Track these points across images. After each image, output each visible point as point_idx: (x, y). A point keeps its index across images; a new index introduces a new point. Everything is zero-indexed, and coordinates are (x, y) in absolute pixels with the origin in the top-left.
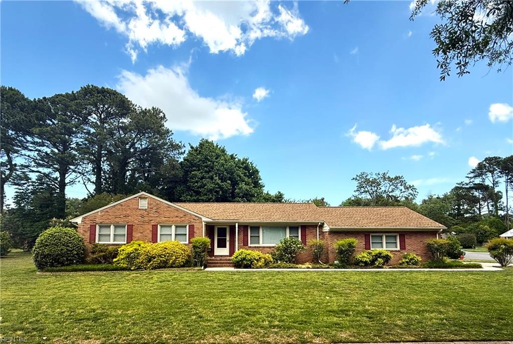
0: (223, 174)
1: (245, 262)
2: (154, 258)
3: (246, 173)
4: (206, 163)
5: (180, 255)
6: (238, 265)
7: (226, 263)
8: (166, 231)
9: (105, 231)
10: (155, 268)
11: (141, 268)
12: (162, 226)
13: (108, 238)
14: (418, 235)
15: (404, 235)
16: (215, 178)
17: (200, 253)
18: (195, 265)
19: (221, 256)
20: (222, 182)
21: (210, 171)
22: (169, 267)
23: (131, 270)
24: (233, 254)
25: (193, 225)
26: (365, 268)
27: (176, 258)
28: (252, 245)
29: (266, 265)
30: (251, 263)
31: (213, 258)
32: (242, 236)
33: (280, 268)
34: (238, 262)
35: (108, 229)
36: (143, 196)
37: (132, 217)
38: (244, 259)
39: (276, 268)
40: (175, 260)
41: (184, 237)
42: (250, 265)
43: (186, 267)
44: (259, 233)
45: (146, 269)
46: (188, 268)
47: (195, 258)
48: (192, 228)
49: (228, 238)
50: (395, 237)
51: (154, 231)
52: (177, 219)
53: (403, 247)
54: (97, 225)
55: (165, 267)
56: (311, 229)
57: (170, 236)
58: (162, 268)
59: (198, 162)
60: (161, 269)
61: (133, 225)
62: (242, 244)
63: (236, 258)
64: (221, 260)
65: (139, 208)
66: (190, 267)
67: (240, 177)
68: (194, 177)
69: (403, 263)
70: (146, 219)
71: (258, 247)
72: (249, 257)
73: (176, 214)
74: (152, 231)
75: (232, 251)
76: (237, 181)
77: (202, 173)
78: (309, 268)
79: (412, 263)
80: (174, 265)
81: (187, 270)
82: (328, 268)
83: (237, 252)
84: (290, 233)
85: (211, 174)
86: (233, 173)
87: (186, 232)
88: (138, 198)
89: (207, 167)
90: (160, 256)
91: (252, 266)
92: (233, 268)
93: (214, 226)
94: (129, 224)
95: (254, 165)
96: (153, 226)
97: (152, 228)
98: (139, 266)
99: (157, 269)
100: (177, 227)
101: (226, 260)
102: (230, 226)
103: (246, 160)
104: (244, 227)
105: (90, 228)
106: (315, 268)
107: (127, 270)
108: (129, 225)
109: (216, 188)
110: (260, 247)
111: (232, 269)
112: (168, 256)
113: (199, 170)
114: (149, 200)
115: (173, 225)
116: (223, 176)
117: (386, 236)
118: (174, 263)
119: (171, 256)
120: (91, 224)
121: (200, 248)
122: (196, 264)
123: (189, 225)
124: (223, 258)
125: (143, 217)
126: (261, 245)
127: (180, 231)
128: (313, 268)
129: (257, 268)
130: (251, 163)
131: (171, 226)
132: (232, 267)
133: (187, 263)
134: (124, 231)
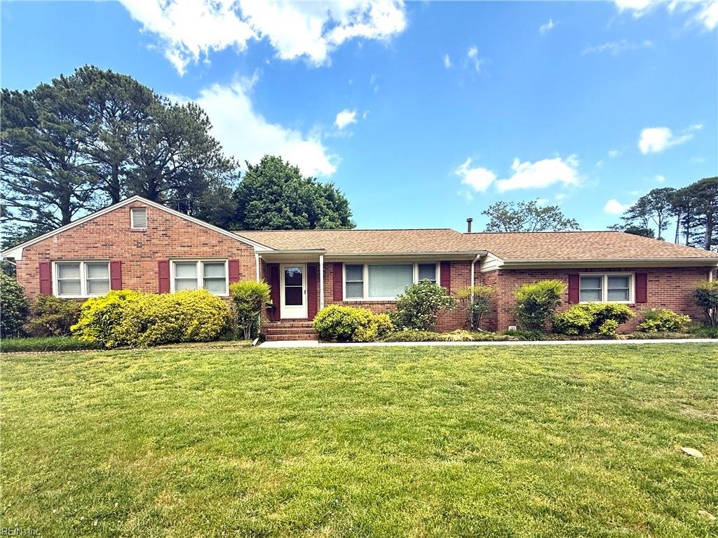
0: (296, 203)
1: (340, 330)
2: (153, 323)
3: (330, 204)
4: (272, 188)
5: (210, 317)
6: (325, 335)
7: (303, 332)
8: (186, 273)
9: (69, 275)
10: (155, 343)
11: (127, 344)
12: (177, 264)
13: (76, 287)
14: (673, 275)
15: (646, 276)
16: (285, 209)
17: (249, 311)
18: (241, 336)
19: (294, 320)
20: (294, 216)
21: (277, 200)
22: (186, 341)
23: (107, 348)
24: (316, 314)
25: (237, 261)
26: (580, 339)
27: (200, 323)
28: (350, 300)
29: (380, 334)
30: (353, 331)
31: (279, 323)
32: (331, 282)
33: (410, 341)
34: (326, 330)
35: (75, 271)
36: (137, 205)
37: (118, 246)
38: (339, 323)
39: (402, 341)
40: (197, 328)
41: (221, 283)
42: (351, 335)
43: (222, 340)
44: (362, 278)
45: (135, 345)
46: (224, 343)
47: (240, 324)
48: (234, 265)
49: (305, 287)
50: (626, 279)
51: (163, 273)
52: (206, 249)
53: (641, 298)
54: (53, 264)
55: (178, 342)
56: (460, 267)
57: (195, 283)
58: (170, 342)
59: (259, 187)
60: (169, 346)
61: (121, 263)
62: (332, 298)
63: (322, 321)
64: (292, 327)
65: (132, 227)
66: (229, 340)
67: (322, 209)
68: (254, 209)
69: (650, 328)
70: (146, 249)
71: (360, 303)
72: (347, 320)
73: (203, 239)
74: (159, 273)
75: (313, 310)
76: (318, 214)
77: (265, 203)
78: (466, 340)
79: (669, 328)
80: (197, 338)
81: (223, 347)
82: (506, 340)
83: (323, 310)
84: (420, 276)
85: (278, 205)
86: (311, 202)
87: (225, 275)
88: (127, 209)
89: (272, 194)
90: (166, 319)
91: (355, 338)
92: (317, 342)
93: (279, 264)
94: (114, 260)
95: (341, 194)
96: (160, 262)
97: (159, 267)
98: (123, 340)
99: (160, 344)
100: (206, 265)
101: (303, 327)
102: (308, 263)
103: (331, 186)
104: (335, 266)
105: (40, 268)
106: (480, 340)
107: (95, 348)
108: (114, 262)
109: (287, 224)
110: (364, 303)
111: (315, 344)
112: (183, 320)
113: (261, 199)
114: (150, 212)
115: (199, 261)
116: (296, 207)
117: (610, 278)
118: (195, 333)
119: (190, 319)
120: (41, 261)
121: (248, 302)
122: (243, 335)
123: (230, 262)
124: (296, 323)
125: (139, 245)
126: (366, 298)
127: (214, 273)
128: (477, 341)
129: (364, 341)
130: (337, 191)
131: (194, 264)
132: (315, 339)
133: (225, 333)
134: (105, 275)
